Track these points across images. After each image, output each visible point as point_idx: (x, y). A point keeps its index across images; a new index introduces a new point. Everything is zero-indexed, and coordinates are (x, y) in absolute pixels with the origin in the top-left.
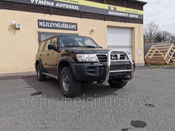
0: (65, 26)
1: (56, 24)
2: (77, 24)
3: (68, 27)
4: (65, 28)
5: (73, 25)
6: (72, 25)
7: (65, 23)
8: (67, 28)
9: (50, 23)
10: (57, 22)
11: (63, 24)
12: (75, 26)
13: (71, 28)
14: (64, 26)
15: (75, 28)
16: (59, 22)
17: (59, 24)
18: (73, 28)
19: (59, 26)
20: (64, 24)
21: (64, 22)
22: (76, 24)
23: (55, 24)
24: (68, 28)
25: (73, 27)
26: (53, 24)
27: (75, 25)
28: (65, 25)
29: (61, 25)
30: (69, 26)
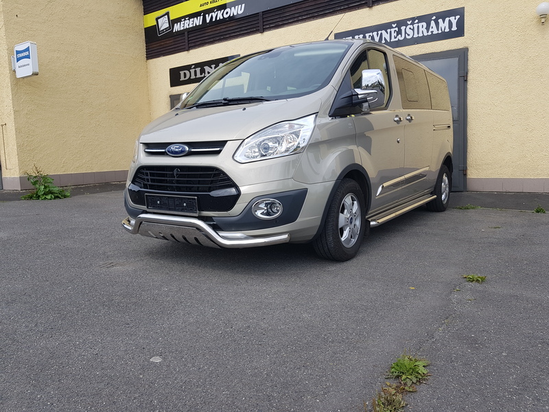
0: (413, 30)
1: (383, 32)
2: (463, 9)
3: (425, 31)
4: (416, 36)
5: (447, 19)
6: (440, 21)
7: (413, 19)
8: (421, 35)
9: (367, 35)
10: (386, 26)
11: (407, 25)
12: (454, 20)
13: (435, 32)
14: (409, 32)
15: (454, 28)
16: (394, 23)
17: (393, 30)
18: (447, 30)
19: (394, 34)
20: (412, 24)
21: (409, 19)
22: (460, 12)
23: (380, 32)
24: (426, 34)
25: (444, 25)
26: (375, 33)
27: (452, 18)
28: (416, 26)
29: (399, 32)
30: (428, 29)
